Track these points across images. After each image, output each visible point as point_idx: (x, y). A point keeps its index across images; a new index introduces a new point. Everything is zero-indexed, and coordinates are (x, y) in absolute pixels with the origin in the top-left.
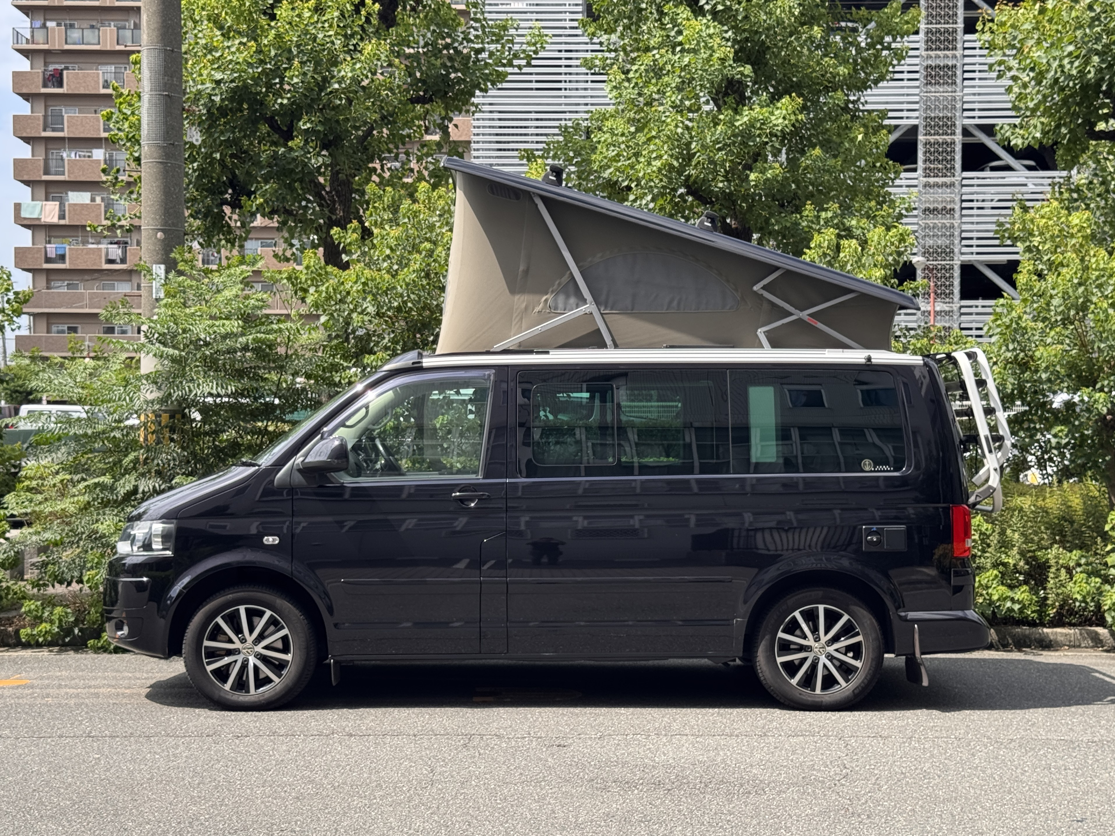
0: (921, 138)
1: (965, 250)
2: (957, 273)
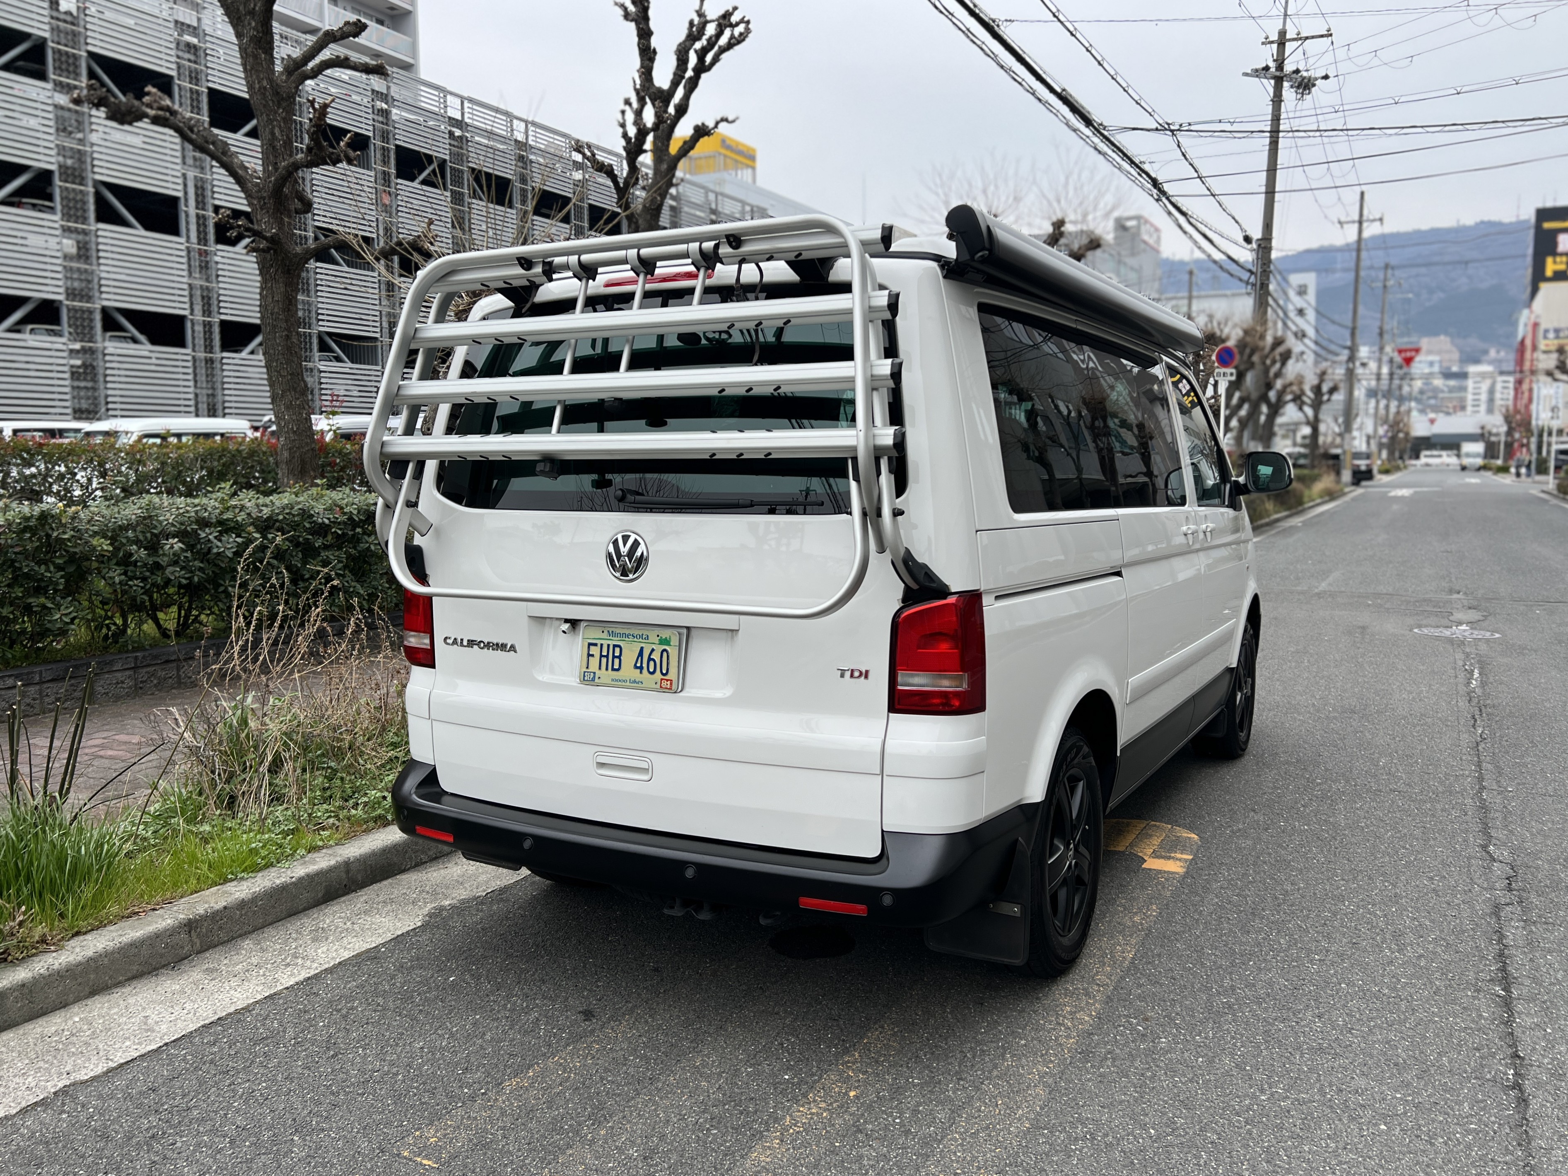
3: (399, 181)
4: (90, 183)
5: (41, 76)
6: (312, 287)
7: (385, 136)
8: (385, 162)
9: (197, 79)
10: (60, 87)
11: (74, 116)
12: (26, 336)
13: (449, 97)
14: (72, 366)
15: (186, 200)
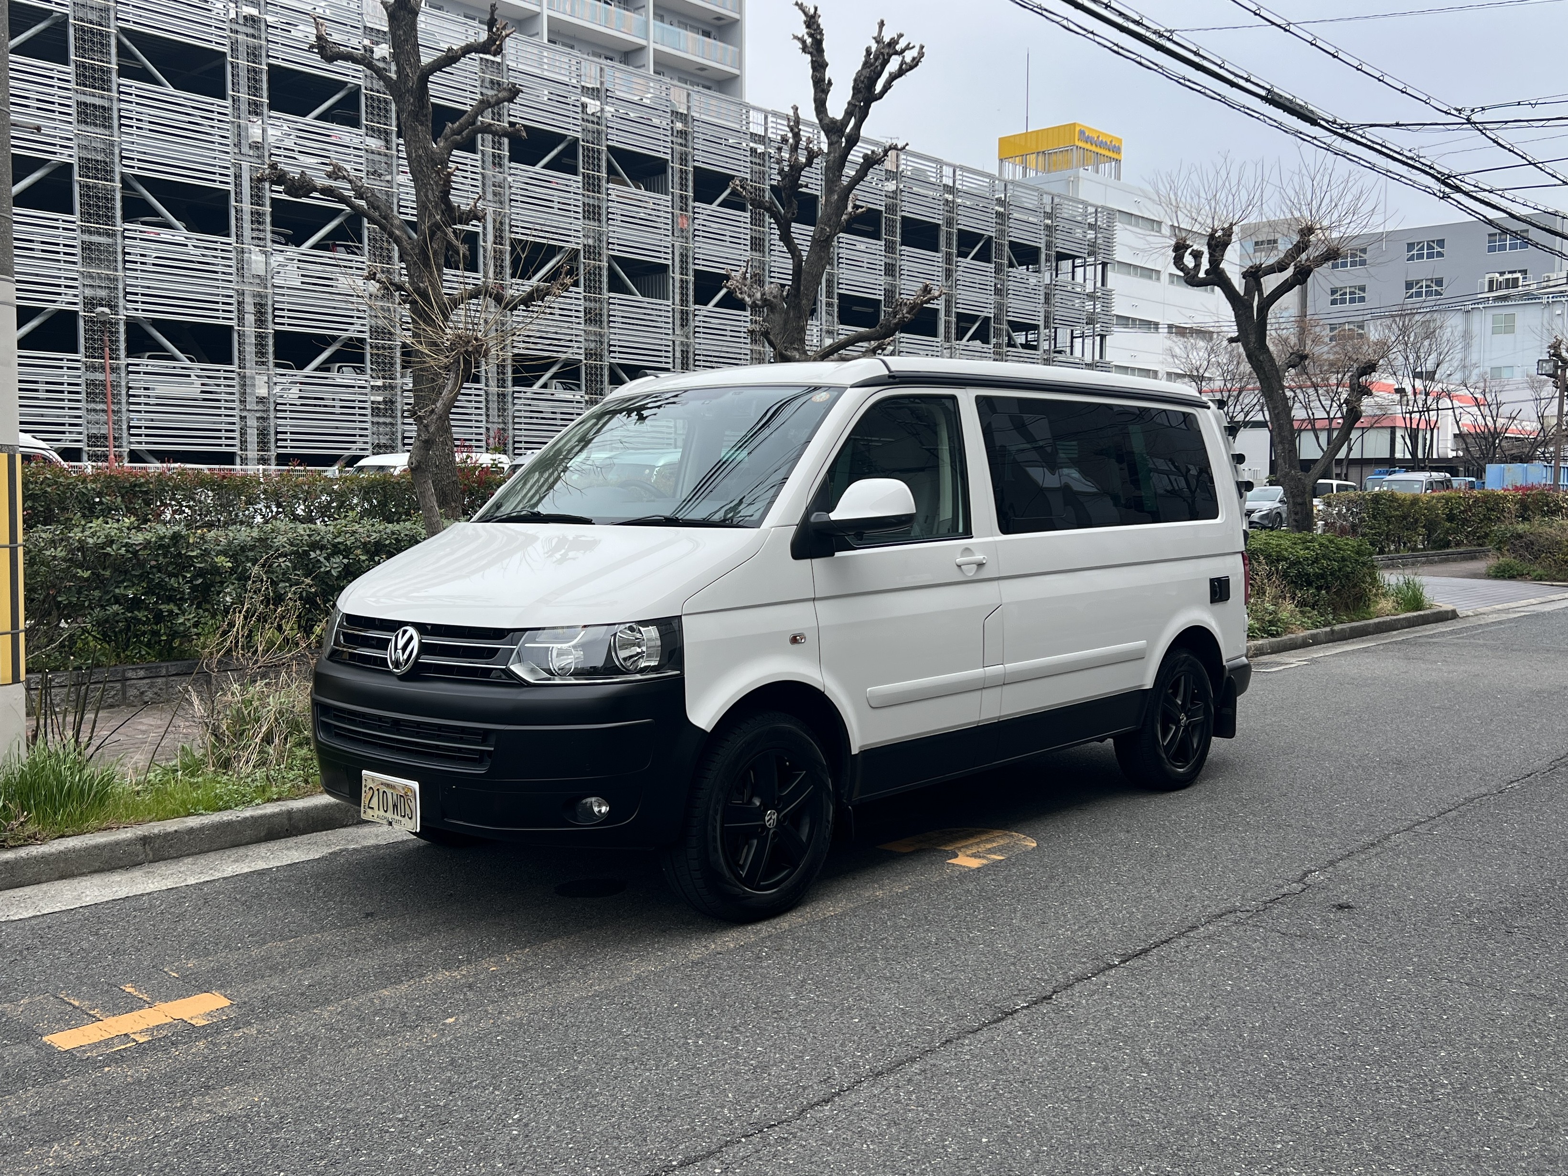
0: (76, 177)
1: (130, 305)
3: (697, 204)
5: (355, 123)
6: (605, 318)
7: (684, 160)
8: (683, 186)
9: (500, 115)
10: (372, 132)
11: (383, 159)
12: (334, 374)
13: (752, 113)
14: (373, 402)
15: (485, 235)
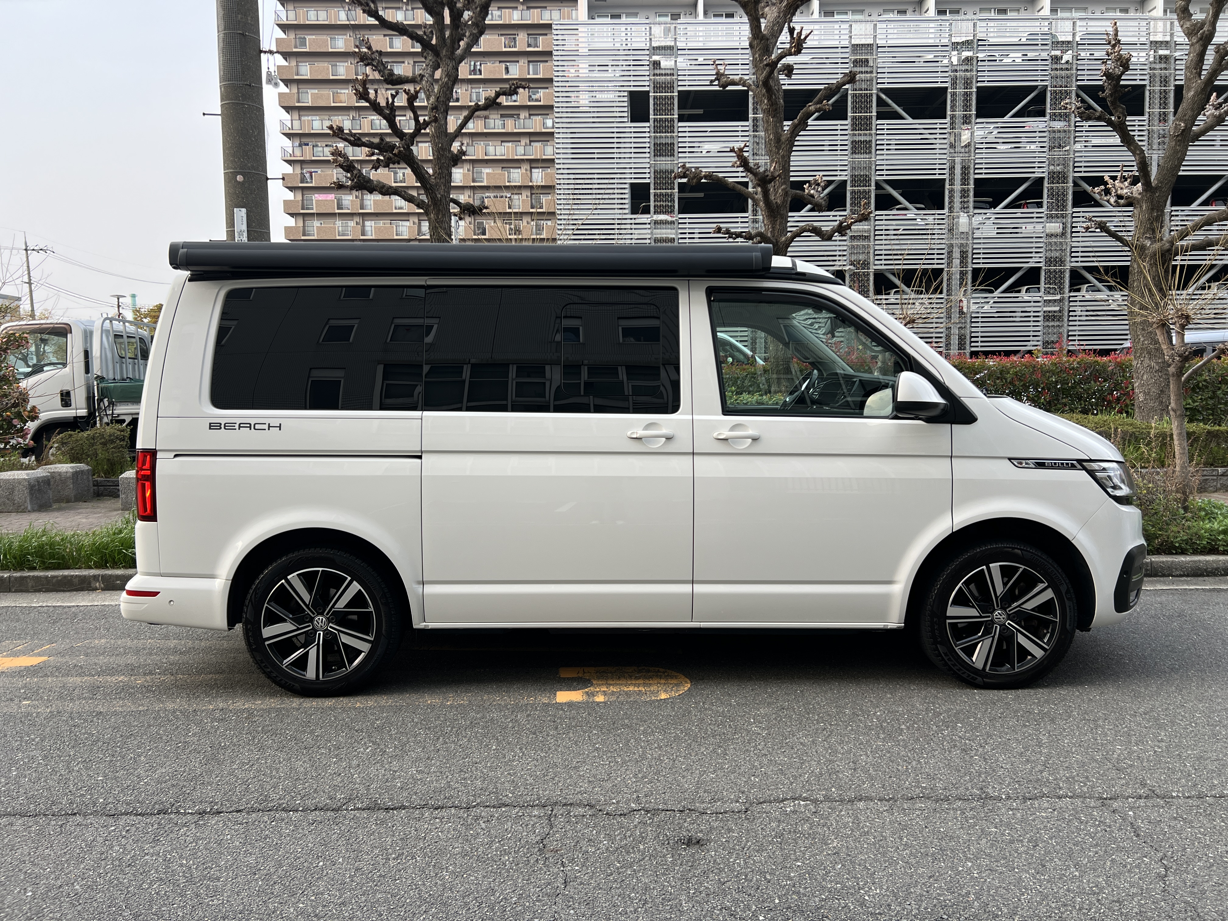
0: (849, 188)
1: (877, 262)
2: (872, 278)
4: (1071, 181)
5: (1042, 114)
10: (1056, 117)
11: (1063, 135)
12: (1016, 294)
14: (1045, 312)
